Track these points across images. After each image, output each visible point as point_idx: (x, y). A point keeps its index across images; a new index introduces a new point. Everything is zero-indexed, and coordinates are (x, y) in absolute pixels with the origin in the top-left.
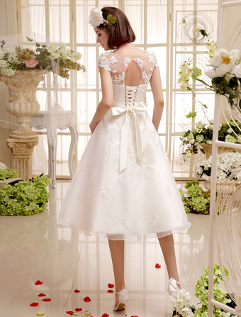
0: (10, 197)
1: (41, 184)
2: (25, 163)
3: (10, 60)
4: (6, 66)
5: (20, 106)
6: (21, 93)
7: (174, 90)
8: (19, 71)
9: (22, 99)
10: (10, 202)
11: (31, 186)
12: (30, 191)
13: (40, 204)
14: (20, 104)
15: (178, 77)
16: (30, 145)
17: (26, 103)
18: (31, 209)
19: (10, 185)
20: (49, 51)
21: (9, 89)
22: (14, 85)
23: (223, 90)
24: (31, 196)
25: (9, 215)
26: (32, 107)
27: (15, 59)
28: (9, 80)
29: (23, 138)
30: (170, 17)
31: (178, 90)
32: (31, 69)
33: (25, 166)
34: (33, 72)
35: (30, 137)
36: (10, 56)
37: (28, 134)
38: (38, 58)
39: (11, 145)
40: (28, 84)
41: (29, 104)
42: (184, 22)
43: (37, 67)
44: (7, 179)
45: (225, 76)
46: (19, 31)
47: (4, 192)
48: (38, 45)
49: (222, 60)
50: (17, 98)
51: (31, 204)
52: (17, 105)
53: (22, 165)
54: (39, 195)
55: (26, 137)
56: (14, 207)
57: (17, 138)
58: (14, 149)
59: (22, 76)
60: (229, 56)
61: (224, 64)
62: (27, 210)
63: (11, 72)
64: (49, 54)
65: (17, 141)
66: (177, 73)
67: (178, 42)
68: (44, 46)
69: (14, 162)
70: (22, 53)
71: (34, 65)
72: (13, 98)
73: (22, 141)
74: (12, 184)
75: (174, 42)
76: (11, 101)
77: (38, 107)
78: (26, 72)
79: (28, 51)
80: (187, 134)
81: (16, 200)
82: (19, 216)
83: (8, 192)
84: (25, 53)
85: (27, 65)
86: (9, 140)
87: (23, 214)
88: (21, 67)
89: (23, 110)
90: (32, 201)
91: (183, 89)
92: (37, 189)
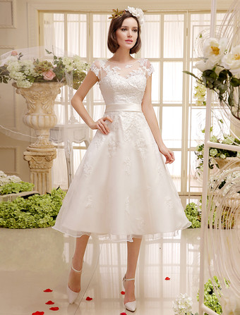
0: (23, 211)
1: (58, 197)
2: (44, 177)
3: (26, 72)
4: (22, 78)
5: (38, 118)
6: (39, 106)
7: (190, 105)
8: (36, 84)
9: (41, 112)
10: (21, 215)
11: (47, 199)
12: (46, 204)
13: (54, 217)
14: (38, 116)
15: (194, 92)
16: (48, 158)
17: (44, 116)
18: (45, 221)
19: (23, 199)
20: (64, 64)
21: (27, 102)
22: (32, 98)
23: (213, 84)
24: (46, 209)
25: (20, 228)
26: (50, 119)
27: (33, 72)
28: (26, 92)
29: (42, 151)
30: (187, 32)
31: (195, 105)
32: (49, 81)
33: (44, 179)
34: (51, 85)
35: (49, 150)
36: (27, 68)
37: (47, 147)
38: (55, 71)
39: (28, 158)
40: (46, 97)
41: (47, 117)
42: (201, 36)
43: (55, 80)
44: (20, 192)
45: (215, 68)
46: (41, 43)
47: (15, 205)
48: (55, 58)
49: (211, 50)
50: (34, 111)
51: (46, 216)
52: (35, 118)
53: (40, 179)
54: (54, 207)
55: (45, 150)
56: (26, 220)
57: (35, 151)
58: (31, 163)
59: (41, 89)
60: (218, 45)
61: (214, 55)
62: (41, 222)
63: (28, 84)
64: (64, 66)
65: (34, 154)
66: (193, 88)
67: (194, 57)
68: (60, 59)
69: (32, 176)
70: (39, 65)
71: (52, 78)
72: (31, 110)
73: (41, 154)
74: (26, 197)
75: (191, 57)
76: (28, 114)
77: (56, 120)
78: (44, 85)
79: (46, 63)
80: (201, 148)
81: (30, 213)
82: (32, 229)
83: (20, 205)
84: (43, 66)
85: (45, 78)
86: (26, 153)
87: (37, 226)
88: (39, 80)
89: (42, 122)
90: (47, 213)
91: (199, 104)
92: (53, 202)
